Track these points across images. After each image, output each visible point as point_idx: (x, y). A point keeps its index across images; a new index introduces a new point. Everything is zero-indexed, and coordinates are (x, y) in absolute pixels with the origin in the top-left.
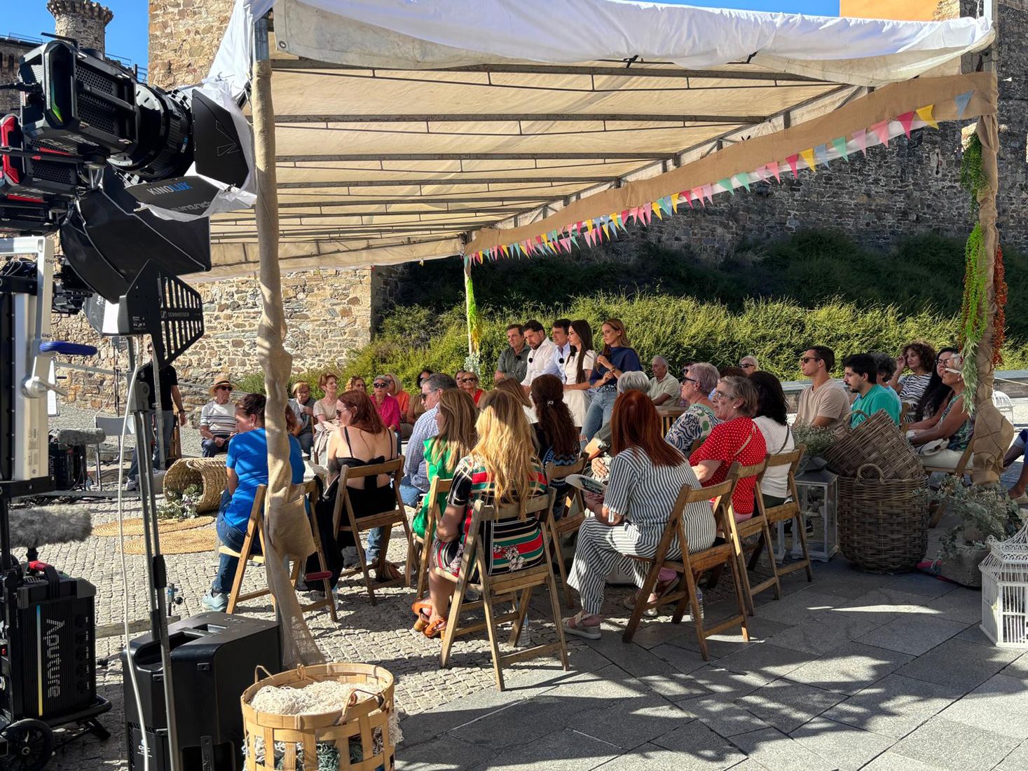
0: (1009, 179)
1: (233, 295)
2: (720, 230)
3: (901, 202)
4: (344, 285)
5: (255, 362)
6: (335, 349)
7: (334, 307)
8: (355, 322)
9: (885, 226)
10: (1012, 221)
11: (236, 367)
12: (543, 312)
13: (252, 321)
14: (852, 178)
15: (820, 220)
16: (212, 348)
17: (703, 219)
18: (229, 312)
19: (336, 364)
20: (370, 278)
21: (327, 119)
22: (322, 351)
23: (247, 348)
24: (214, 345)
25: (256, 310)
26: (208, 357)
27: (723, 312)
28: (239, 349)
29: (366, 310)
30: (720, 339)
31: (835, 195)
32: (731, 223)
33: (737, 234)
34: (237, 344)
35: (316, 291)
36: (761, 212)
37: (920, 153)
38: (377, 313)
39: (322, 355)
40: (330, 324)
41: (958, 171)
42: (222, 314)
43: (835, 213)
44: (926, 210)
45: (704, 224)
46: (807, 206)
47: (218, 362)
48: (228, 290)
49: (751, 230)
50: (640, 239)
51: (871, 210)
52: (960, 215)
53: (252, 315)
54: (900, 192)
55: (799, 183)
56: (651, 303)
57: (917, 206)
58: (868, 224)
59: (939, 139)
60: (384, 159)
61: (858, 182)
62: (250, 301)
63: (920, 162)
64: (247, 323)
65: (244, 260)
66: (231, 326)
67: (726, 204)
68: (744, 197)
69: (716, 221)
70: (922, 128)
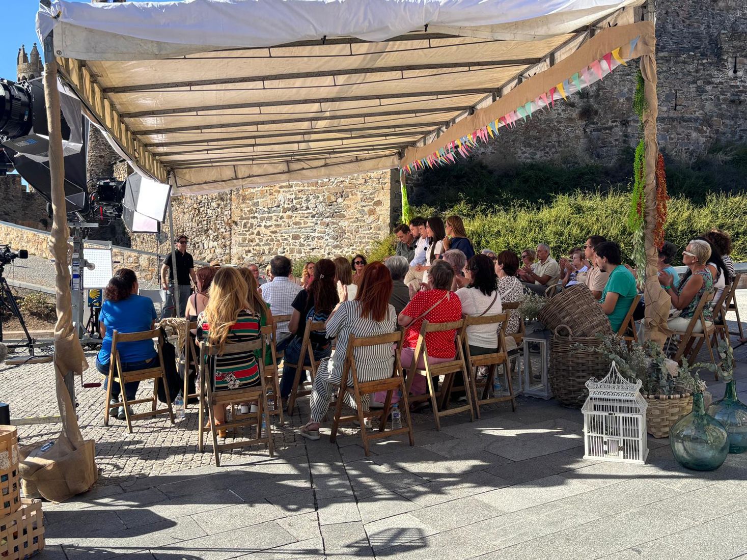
1: (292, 201)
2: (694, 135)
4: (371, 191)
5: (308, 250)
6: (364, 241)
7: (364, 208)
8: (378, 219)
11: (294, 254)
12: (528, 207)
13: (306, 220)
16: (279, 241)
17: (679, 126)
18: (289, 213)
19: (364, 252)
20: (390, 185)
21: (190, 84)
22: (355, 242)
23: (302, 240)
24: (279, 238)
25: (308, 211)
26: (275, 247)
27: (686, 205)
28: (297, 241)
29: (387, 210)
30: (680, 228)
32: (705, 128)
33: (710, 137)
34: (296, 237)
35: (350, 197)
36: (734, 117)
38: (396, 212)
39: (355, 245)
40: (361, 221)
42: (285, 215)
45: (680, 130)
47: (282, 251)
48: (289, 197)
49: (724, 134)
50: (623, 145)
53: (306, 215)
56: (623, 198)
60: (262, 106)
62: (304, 205)
64: (302, 222)
65: (234, 177)
66: (291, 224)
67: (701, 112)
68: (718, 105)
69: (691, 127)
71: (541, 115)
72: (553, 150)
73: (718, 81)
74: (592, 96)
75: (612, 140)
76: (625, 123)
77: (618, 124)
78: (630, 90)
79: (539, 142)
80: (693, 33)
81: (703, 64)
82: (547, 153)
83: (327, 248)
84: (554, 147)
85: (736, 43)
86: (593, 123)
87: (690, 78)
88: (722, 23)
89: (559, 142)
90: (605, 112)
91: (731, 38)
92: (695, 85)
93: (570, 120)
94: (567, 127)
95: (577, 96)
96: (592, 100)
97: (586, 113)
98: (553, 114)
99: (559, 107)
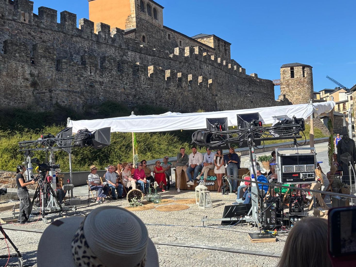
0: (162, 86)
2: (78, 99)
3: (134, 92)
9: (129, 100)
10: (164, 100)
14: (119, 82)
15: (110, 97)
17: (72, 95)
31: (114, 88)
32: (82, 97)
33: (84, 101)
36: (91, 93)
37: (138, 74)
41: (149, 82)
43: (115, 95)
44: (141, 95)
46: (106, 91)
49: (88, 100)
50: (50, 101)
51: (125, 94)
52: (150, 97)
54: (134, 88)
55: (103, 83)
57: (138, 93)
58: (124, 99)
59: (143, 70)
61: (121, 83)
63: (138, 78)
67: (79, 89)
68: (85, 87)
69: (77, 96)
70: (139, 66)
71: (12, 83)
72: (19, 101)
73: (85, 76)
74: (36, 76)
75: (45, 99)
76: (51, 91)
77: (48, 91)
78: (52, 75)
79: (12, 97)
80: (64, 50)
81: (79, 68)
82: (16, 103)
85: (91, 61)
86: (37, 90)
87: (75, 73)
88: (74, 48)
89: (21, 98)
90: (42, 85)
91: (89, 58)
92: (77, 77)
93: (26, 87)
94: (25, 90)
95: (29, 75)
96: (36, 78)
97: (34, 84)
98: (18, 83)
99: (21, 80)
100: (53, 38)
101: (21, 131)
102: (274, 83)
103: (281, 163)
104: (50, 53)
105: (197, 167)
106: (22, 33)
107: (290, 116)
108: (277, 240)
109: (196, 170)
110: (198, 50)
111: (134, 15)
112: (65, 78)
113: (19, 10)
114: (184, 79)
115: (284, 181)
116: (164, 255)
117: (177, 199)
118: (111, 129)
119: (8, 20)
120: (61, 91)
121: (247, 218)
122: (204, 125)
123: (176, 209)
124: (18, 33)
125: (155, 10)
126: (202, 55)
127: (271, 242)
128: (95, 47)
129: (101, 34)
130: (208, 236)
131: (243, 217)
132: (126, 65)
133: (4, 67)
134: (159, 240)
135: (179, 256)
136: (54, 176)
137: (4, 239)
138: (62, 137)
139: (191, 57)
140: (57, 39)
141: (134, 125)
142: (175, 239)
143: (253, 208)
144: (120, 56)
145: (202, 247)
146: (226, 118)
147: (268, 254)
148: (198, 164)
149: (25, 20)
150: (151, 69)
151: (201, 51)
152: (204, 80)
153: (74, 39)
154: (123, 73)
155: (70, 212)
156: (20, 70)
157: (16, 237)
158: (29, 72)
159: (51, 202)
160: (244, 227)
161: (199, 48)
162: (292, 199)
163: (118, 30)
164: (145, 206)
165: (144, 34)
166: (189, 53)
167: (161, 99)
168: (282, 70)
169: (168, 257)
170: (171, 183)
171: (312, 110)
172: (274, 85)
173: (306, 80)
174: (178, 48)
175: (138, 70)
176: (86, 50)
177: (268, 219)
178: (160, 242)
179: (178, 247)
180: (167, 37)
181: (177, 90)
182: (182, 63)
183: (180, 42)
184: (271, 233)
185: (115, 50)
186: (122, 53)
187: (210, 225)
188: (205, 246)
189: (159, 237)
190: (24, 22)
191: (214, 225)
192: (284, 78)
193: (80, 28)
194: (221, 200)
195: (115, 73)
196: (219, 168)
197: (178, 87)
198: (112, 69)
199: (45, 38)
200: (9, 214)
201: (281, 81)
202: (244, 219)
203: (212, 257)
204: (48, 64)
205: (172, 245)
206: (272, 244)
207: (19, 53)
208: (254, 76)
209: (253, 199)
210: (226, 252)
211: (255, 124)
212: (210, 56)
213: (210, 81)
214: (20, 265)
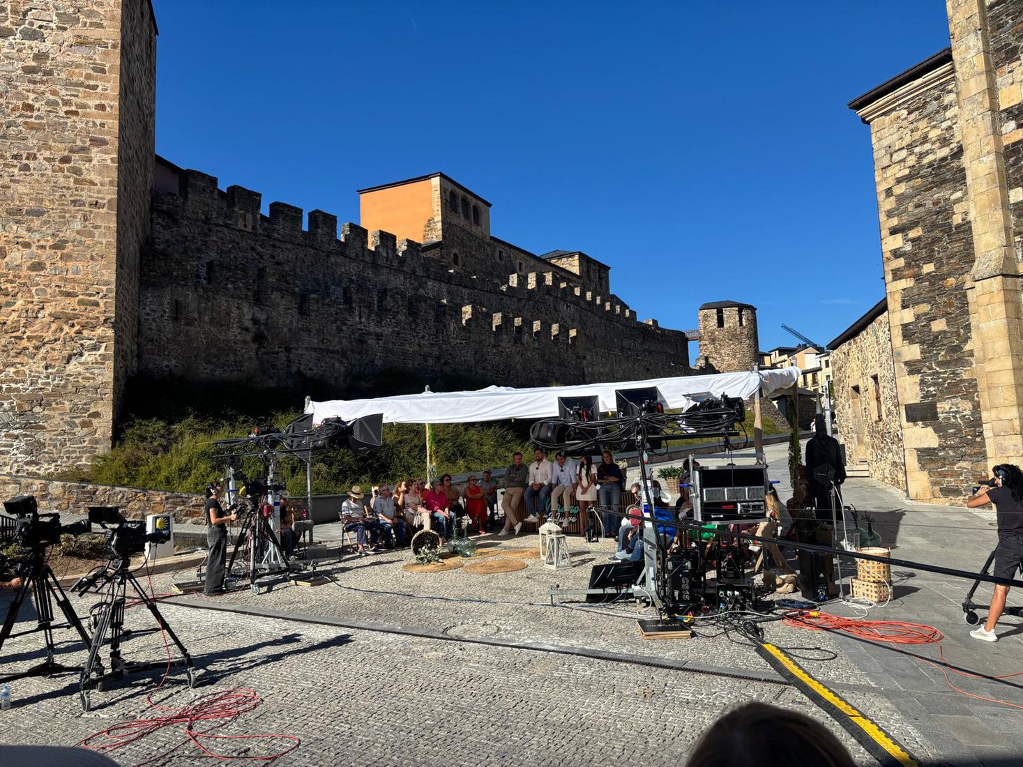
0: (488, 340)
2: (337, 365)
3: (437, 351)
4: (84, 401)
6: (74, 455)
7: (74, 419)
8: (95, 432)
9: (427, 366)
14: (410, 334)
15: (394, 360)
17: (327, 356)
19: (74, 468)
22: (60, 457)
29: (108, 422)
31: (402, 344)
32: (344, 360)
33: (348, 368)
35: (54, 405)
36: (360, 353)
37: (445, 321)
39: (60, 460)
40: (68, 434)
41: (463, 334)
43: (402, 356)
44: (449, 357)
45: (327, 360)
46: (386, 351)
49: (354, 365)
50: (287, 369)
51: (421, 355)
52: (465, 361)
54: (436, 345)
55: (382, 335)
57: (444, 354)
58: (419, 364)
59: (454, 313)
61: (414, 336)
63: (445, 327)
67: (340, 346)
68: (350, 342)
69: (335, 358)
70: (445, 306)
71: (220, 335)
72: (231, 368)
73: (350, 323)
74: (262, 324)
75: (278, 363)
76: (288, 350)
77: (283, 350)
78: (291, 322)
79: (218, 360)
80: (314, 278)
81: (340, 309)
82: (225, 370)
83: (15, 464)
84: (231, 365)
85: (361, 296)
86: (264, 347)
87: (332, 319)
88: (333, 273)
89: (235, 361)
90: (273, 339)
91: (358, 292)
92: (335, 325)
93: (245, 342)
94: (243, 348)
95: (251, 322)
96: (262, 327)
97: (259, 338)
98: (231, 336)
99: (235, 330)
100: (294, 257)
101: (232, 420)
102: (687, 335)
103: (700, 484)
104: (289, 284)
105: (544, 489)
106: (239, 248)
107: (717, 394)
108: (693, 635)
109: (542, 494)
110: (551, 278)
111: (438, 218)
112: (314, 327)
113: (236, 209)
114: (526, 329)
115: (707, 518)
116: (471, 664)
117: (505, 548)
118: (384, 416)
119: (217, 225)
120: (306, 349)
121: (635, 588)
122: (554, 411)
123: (503, 570)
124: (233, 248)
125: (476, 209)
126: (559, 286)
127: (681, 638)
128: (370, 273)
129: (381, 250)
130: (559, 624)
131: (629, 587)
132: (423, 304)
133: (205, 308)
134: (465, 631)
135: (501, 665)
136: (276, 504)
137: (159, 630)
138: (293, 431)
139: (538, 291)
140: (302, 258)
141: (425, 410)
142: (496, 629)
143: (648, 570)
144: (414, 289)
145: (546, 647)
146: (596, 397)
147: (674, 665)
148: (546, 483)
149: (245, 226)
150: (467, 311)
151: (556, 280)
152: (562, 330)
153: (332, 259)
154: (417, 318)
155: (304, 572)
156: (235, 312)
157: (196, 622)
158: (250, 317)
159: (270, 553)
160: (630, 607)
161: (553, 274)
162: (722, 552)
163: (410, 243)
164: (446, 561)
165: (455, 250)
166: (535, 283)
167: (486, 364)
168: (702, 313)
169: (478, 668)
170: (496, 517)
171: (757, 382)
172: (687, 340)
173: (745, 331)
174: (515, 275)
175: (444, 313)
176: (354, 278)
177: (676, 593)
178: (466, 637)
179: (500, 648)
180: (497, 255)
181: (514, 348)
182: (523, 301)
183: (520, 264)
184: (681, 620)
185: (405, 279)
186: (416, 284)
187: (564, 603)
188: (553, 645)
189: (465, 626)
190: (244, 229)
191: (572, 602)
192: (705, 328)
193: (343, 240)
194: (588, 552)
195: (403, 318)
196: (585, 491)
197: (516, 342)
198: (398, 312)
199: (281, 257)
200: (191, 575)
201: (700, 333)
202: (630, 591)
203: (563, 671)
204: (284, 301)
205: (489, 644)
206: (682, 642)
207: (233, 282)
208: (651, 323)
209: (647, 554)
210: (592, 659)
211: (650, 409)
212: (572, 289)
213: (573, 333)
214: (190, 681)
